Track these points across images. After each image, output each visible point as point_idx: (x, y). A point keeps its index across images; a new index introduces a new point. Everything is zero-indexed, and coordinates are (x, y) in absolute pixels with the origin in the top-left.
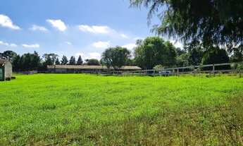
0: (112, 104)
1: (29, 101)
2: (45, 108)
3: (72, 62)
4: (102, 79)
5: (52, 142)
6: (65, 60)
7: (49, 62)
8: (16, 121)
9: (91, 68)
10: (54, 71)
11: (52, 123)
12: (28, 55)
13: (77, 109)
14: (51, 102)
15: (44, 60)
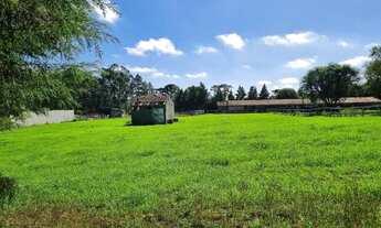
0: (320, 164)
2: (215, 163)
3: (253, 95)
4: (301, 121)
5: (225, 213)
8: (179, 178)
9: (284, 103)
11: (225, 186)
12: (193, 89)
14: (223, 154)
15: (212, 94)
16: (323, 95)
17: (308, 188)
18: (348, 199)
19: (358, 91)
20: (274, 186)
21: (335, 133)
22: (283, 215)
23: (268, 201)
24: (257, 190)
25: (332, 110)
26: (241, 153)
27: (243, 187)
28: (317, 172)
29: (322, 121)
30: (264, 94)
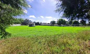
0: (52, 32)
1: (38, 30)
2: (40, 31)
3: (45, 24)
4: (50, 27)
5: (41, 37)
6: (43, 23)
7: (41, 23)
8: (35, 33)
9: (48, 25)
10: (42, 25)
11: (41, 34)
12: (37, 22)
13: (45, 32)
14: (41, 30)
15: (40, 23)
16: (52, 24)
17: (50, 34)
18: (54, 35)
19: (56, 24)
20: (46, 34)
21: (53, 28)
22: (47, 37)
23: (46, 36)
24: (45, 35)
25: (53, 26)
26: (43, 30)
27: (43, 34)
28: (51, 32)
29: (52, 27)
30: (46, 24)
